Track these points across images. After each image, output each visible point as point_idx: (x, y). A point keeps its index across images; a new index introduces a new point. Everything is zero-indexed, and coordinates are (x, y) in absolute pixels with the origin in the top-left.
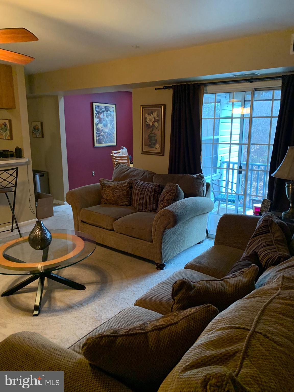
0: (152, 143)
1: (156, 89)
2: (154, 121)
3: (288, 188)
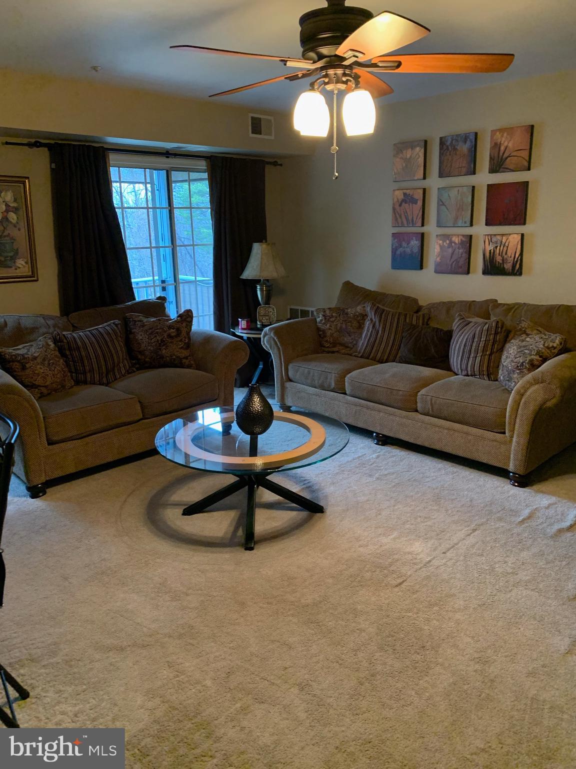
0: (5, 257)
1: (7, 144)
2: (7, 211)
3: (262, 290)
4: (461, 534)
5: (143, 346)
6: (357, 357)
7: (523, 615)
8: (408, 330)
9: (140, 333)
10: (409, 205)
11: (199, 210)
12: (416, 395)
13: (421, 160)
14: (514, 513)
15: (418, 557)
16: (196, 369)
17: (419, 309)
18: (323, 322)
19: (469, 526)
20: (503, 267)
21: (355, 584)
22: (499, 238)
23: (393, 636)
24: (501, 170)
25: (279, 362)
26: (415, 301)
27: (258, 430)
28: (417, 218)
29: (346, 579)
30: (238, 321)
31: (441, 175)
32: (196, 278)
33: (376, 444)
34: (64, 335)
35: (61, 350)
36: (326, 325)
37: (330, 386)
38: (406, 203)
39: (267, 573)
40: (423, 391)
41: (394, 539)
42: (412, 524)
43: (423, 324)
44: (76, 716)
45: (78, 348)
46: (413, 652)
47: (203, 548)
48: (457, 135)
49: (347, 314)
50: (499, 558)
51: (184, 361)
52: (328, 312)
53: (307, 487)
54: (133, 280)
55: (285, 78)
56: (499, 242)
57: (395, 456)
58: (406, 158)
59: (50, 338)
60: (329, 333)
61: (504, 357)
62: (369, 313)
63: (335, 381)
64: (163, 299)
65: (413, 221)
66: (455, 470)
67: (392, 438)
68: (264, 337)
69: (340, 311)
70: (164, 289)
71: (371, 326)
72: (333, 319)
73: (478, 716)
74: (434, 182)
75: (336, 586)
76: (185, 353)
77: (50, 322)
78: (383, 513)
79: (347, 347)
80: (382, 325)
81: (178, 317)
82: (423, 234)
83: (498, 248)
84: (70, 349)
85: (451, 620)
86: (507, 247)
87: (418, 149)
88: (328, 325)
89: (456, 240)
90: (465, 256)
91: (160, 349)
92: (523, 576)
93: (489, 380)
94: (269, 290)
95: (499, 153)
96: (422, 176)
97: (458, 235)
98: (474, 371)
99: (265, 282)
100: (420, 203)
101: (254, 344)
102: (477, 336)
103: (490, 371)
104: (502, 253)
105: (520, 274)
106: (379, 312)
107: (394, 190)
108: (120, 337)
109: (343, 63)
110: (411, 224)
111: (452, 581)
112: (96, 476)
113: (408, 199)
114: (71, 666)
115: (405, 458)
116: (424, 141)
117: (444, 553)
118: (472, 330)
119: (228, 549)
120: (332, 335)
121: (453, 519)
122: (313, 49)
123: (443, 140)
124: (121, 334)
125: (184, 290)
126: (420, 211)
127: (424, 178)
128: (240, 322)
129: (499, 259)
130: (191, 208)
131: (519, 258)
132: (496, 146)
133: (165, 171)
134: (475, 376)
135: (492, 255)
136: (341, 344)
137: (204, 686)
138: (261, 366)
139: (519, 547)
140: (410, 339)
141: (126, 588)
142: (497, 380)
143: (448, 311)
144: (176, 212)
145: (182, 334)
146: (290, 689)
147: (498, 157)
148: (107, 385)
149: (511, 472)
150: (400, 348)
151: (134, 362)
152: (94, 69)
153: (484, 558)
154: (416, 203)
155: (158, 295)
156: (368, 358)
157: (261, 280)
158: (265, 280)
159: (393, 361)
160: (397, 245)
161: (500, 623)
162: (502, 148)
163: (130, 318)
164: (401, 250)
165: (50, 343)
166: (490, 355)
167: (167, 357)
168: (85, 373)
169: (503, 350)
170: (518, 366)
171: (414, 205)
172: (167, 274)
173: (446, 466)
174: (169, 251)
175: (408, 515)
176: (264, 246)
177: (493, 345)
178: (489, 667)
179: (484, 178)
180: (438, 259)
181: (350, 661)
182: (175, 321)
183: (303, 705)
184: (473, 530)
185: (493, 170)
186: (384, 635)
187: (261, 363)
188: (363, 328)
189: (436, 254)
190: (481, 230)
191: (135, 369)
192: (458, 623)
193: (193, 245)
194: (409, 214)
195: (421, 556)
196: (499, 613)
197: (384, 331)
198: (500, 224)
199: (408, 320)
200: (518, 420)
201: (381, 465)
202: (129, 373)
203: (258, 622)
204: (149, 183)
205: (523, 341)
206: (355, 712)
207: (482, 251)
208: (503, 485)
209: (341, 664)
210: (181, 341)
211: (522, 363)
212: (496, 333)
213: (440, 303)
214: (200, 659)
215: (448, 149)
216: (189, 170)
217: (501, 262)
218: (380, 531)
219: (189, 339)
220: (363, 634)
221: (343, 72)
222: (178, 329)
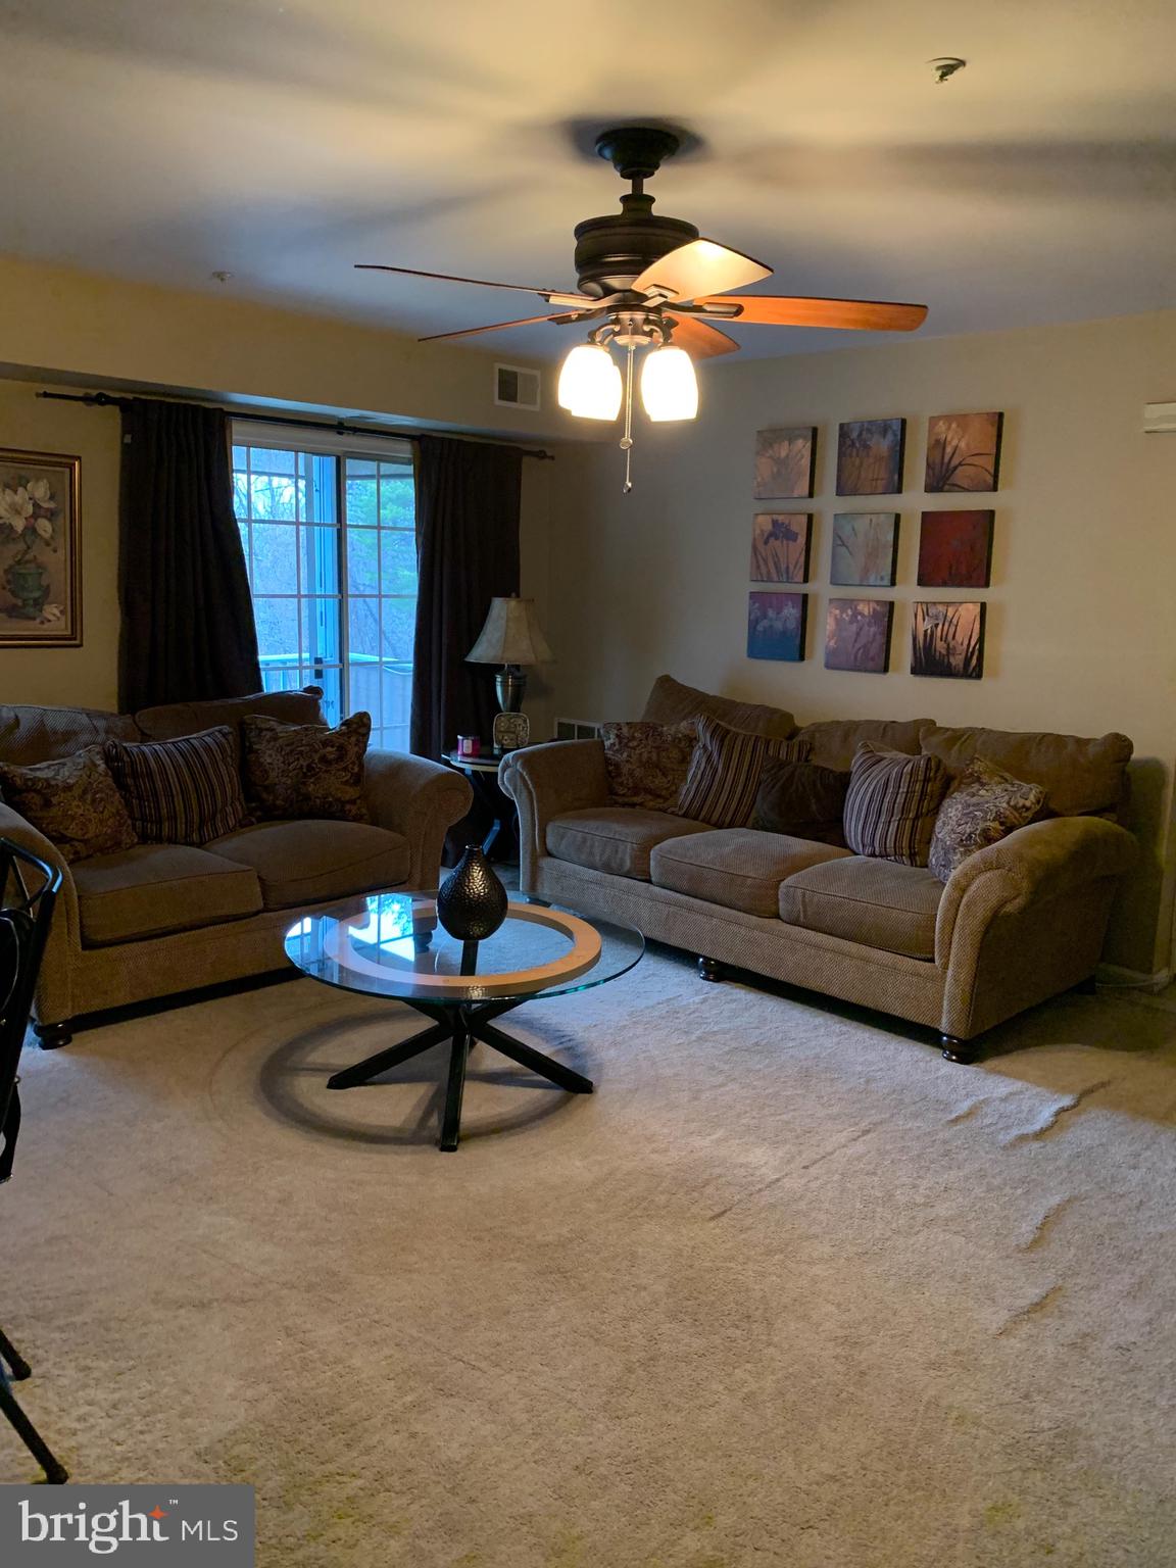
0: (25, 600)
1: (41, 395)
2: (35, 516)
3: (504, 684)
4: (842, 1138)
5: (272, 775)
6: (677, 815)
7: (934, 1272)
8: (772, 768)
9: (268, 752)
10: (782, 542)
11: (397, 532)
12: (777, 887)
13: (806, 462)
14: (947, 1106)
15: (758, 1173)
16: (373, 824)
17: (794, 732)
18: (617, 747)
19: (857, 1124)
20: (949, 661)
21: (637, 1212)
22: (941, 608)
23: (696, 1299)
24: (946, 487)
25: (529, 818)
26: (788, 717)
27: (477, 930)
28: (795, 567)
29: (621, 1203)
30: (457, 740)
31: (840, 492)
32: (380, 659)
33: (703, 978)
34: (125, 748)
35: (118, 775)
36: (622, 754)
37: (621, 865)
38: (776, 539)
39: (478, 1190)
40: (789, 881)
41: (718, 1142)
42: (754, 1118)
43: (799, 759)
44: (114, 1407)
45: (150, 774)
46: (728, 1324)
47: (363, 1146)
48: (870, 422)
49: (661, 734)
50: (905, 1179)
51: (348, 807)
52: (625, 730)
53: (565, 1049)
54: (261, 658)
55: (550, 320)
56: (941, 617)
57: (735, 1000)
58: (779, 458)
59: (98, 753)
60: (625, 770)
61: (939, 824)
62: (702, 736)
63: (631, 857)
64: (316, 692)
65: (787, 573)
66: (844, 1029)
67: (732, 967)
68: (504, 771)
69: (649, 729)
70: (319, 674)
71: (704, 760)
72: (635, 743)
73: (829, 1426)
74: (829, 504)
75: (601, 1215)
76: (352, 792)
77: (101, 724)
78: (703, 1097)
79: (659, 796)
80: (723, 757)
81: (342, 724)
82: (805, 597)
83: (940, 626)
84: (135, 775)
85: (804, 1276)
86: (956, 626)
87: (800, 443)
88: (625, 755)
89: (864, 609)
90: (881, 639)
91: (304, 783)
92: (943, 1210)
93: (912, 865)
94: (519, 686)
95: (943, 457)
96: (806, 491)
97: (869, 601)
98: (885, 848)
99: (513, 670)
100: (802, 540)
101: (485, 784)
102: (891, 784)
103: (915, 849)
104: (947, 635)
105: (979, 676)
106: (721, 735)
107: (757, 515)
108: (231, 757)
109: (645, 304)
110: (785, 576)
111: (813, 1215)
112: (169, 1015)
113: (780, 531)
114: (108, 1330)
115: (754, 1005)
116: (811, 430)
117: (805, 1167)
118: (883, 772)
119: (410, 1148)
120: (631, 773)
121: (830, 1112)
122: (594, 278)
123: (845, 428)
124: (232, 751)
125: (357, 681)
126: (801, 554)
127: (811, 495)
128: (460, 742)
129: (940, 646)
130: (379, 528)
131: (977, 646)
132: (938, 445)
133: (334, 458)
134: (887, 856)
135: (929, 638)
136: (648, 791)
137: (349, 1367)
138: (496, 828)
139: (943, 1163)
140: (773, 787)
141: (215, 1207)
142: (927, 866)
143: (846, 737)
144: (352, 535)
145: (348, 757)
146: (503, 1375)
147: (942, 463)
148: (200, 845)
149: (945, 1035)
150: (754, 803)
151: (254, 805)
152: (219, 276)
153: (876, 1179)
154: (795, 540)
155: (307, 684)
156: (696, 818)
157: (504, 665)
158: (513, 666)
159: (743, 825)
160: (759, 614)
161: (891, 1284)
162: (949, 450)
163: (251, 724)
164: (765, 623)
165: (98, 762)
166: (917, 818)
167: (317, 797)
168: (159, 822)
169: (938, 811)
170: (962, 840)
171: (791, 543)
172: (327, 649)
173: (829, 1022)
174: (333, 604)
175: (748, 1102)
176: (513, 603)
177: (921, 800)
178: (860, 1352)
179: (916, 501)
180: (832, 643)
181: (613, 1335)
182: (337, 733)
183: (523, 1401)
184: (863, 1131)
185: (930, 488)
186: (681, 1295)
187: (497, 822)
188: (689, 763)
189: (827, 633)
190: (909, 593)
191: (253, 819)
192: (814, 1280)
193: (380, 596)
194: (781, 560)
195: (764, 1170)
196: (891, 1267)
197: (726, 768)
198: (944, 584)
199: (771, 753)
200: (956, 937)
201: (708, 1015)
202: (242, 826)
203: (455, 1268)
204: (302, 477)
205: (973, 795)
206: (614, 1415)
207: (910, 632)
208: (928, 1059)
209: (596, 1340)
210: (345, 769)
211: (969, 835)
212: (926, 780)
213: (832, 722)
214: (346, 1324)
215: (853, 444)
216: (379, 459)
217: (944, 652)
218: (693, 1126)
219: (361, 766)
220: (643, 1294)
221: (644, 317)
222: (341, 748)
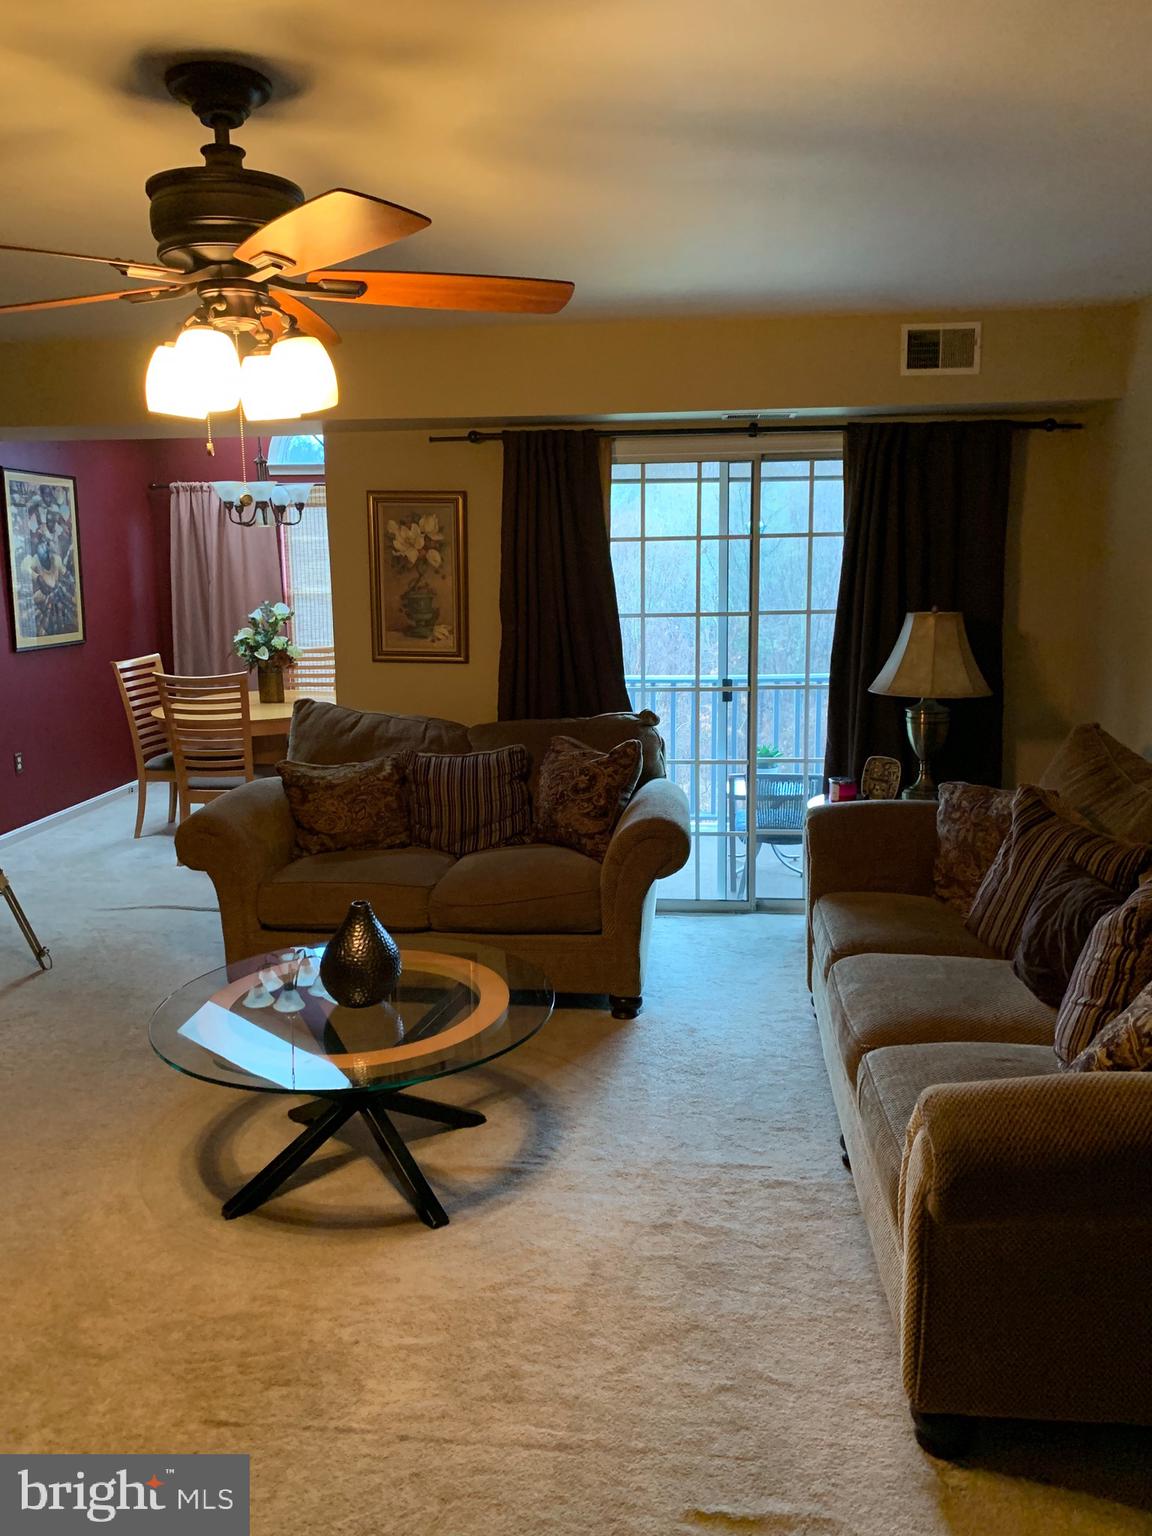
0: (418, 621)
1: (432, 440)
2: (426, 548)
3: (915, 720)
32: (807, 682)
34: (416, 757)
59: (392, 760)
69: (981, 797)
70: (728, 697)
71: (1004, 851)
80: (1016, 851)
99: (926, 703)
109: (248, 279)
130: (811, 535)
148: (459, 855)
157: (914, 698)
165: (386, 767)
167: (562, 826)
191: (526, 839)
193: (807, 612)
197: (1017, 869)
210: (589, 800)
216: (813, 457)
